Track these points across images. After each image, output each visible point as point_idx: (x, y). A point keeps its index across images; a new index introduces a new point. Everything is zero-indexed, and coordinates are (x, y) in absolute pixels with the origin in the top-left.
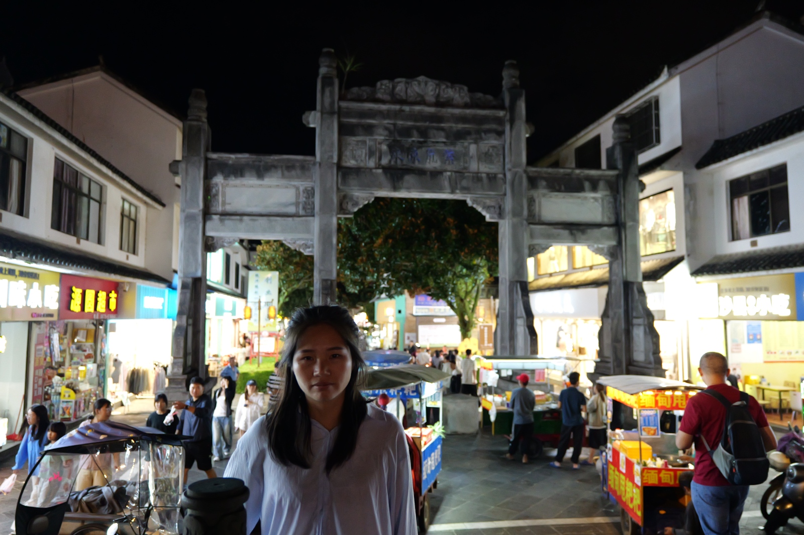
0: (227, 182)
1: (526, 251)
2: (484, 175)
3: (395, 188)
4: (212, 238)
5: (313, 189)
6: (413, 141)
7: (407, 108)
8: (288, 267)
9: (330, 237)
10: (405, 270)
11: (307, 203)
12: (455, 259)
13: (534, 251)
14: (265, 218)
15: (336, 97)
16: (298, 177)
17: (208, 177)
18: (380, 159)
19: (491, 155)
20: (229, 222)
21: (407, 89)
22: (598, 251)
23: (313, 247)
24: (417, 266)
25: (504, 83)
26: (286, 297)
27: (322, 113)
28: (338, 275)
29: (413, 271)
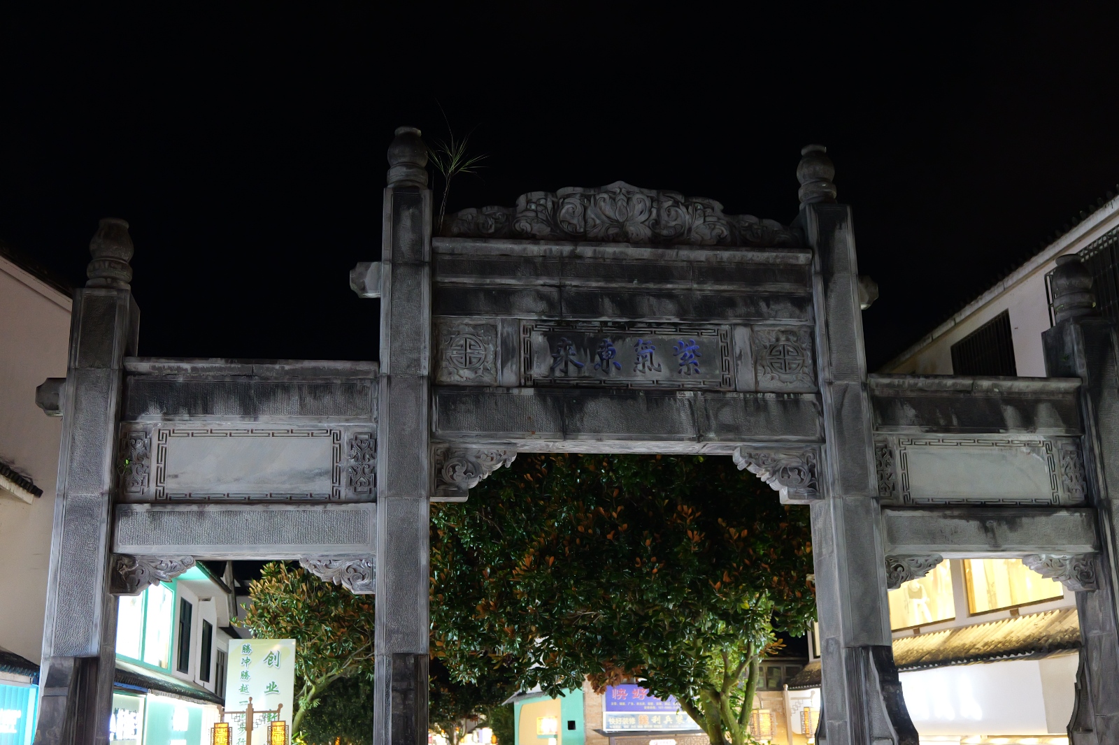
0: (170, 426)
1: (882, 573)
2: (770, 397)
3: (566, 432)
4: (131, 557)
5: (372, 436)
6: (605, 323)
7: (587, 251)
8: (318, 628)
9: (413, 550)
10: (585, 628)
11: (359, 470)
12: (699, 599)
13: (898, 573)
14: (259, 508)
15: (427, 230)
16: (338, 411)
17: (125, 416)
18: (529, 364)
19: (785, 352)
20: (171, 521)
21: (585, 209)
22: (1050, 569)
23: (373, 576)
24: (613, 617)
25: (801, 193)
26: (312, 699)
27: (395, 266)
28: (432, 644)
29: (606, 629)
